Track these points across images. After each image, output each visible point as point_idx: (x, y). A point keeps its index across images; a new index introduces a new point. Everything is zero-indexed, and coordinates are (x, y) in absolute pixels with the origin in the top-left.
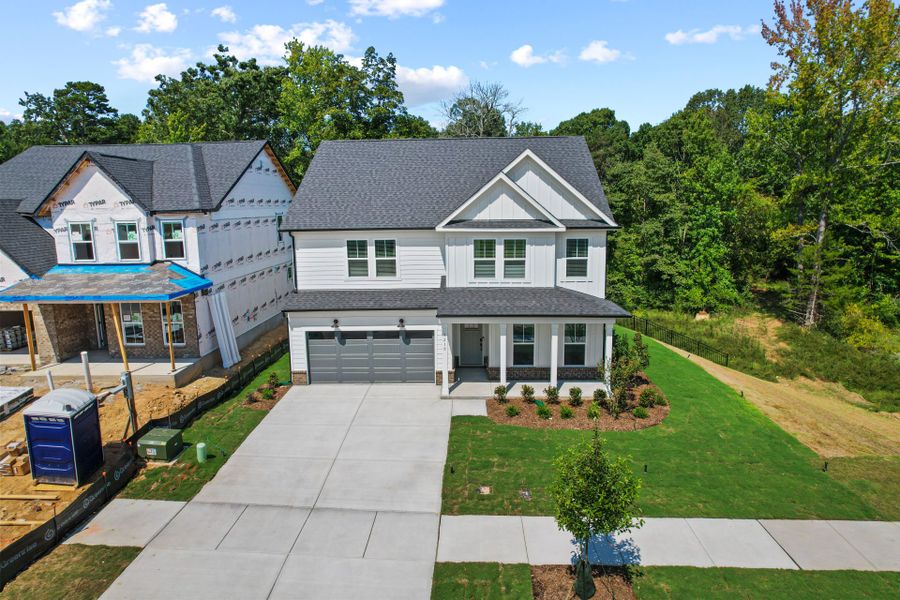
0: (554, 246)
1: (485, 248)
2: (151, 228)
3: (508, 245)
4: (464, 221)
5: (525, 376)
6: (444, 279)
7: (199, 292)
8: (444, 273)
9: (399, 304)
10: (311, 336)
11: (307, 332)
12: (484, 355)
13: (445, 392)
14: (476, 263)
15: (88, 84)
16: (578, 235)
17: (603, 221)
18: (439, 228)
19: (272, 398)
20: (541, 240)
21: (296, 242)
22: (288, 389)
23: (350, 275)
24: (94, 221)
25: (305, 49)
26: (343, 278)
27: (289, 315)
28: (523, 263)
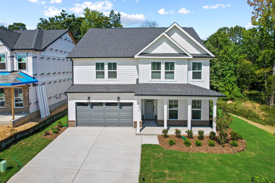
0: (187, 65)
1: (156, 66)
3: (167, 64)
4: (147, 53)
5: (174, 124)
6: (138, 80)
8: (137, 77)
9: (117, 90)
10: (78, 104)
11: (76, 103)
12: (155, 114)
13: (138, 132)
14: (152, 72)
15: (21, 23)
16: (197, 61)
17: (208, 55)
18: (136, 56)
19: (57, 133)
20: (181, 62)
21: (74, 63)
22: (66, 128)
23: (97, 78)
25: (90, 11)
27: (68, 94)
28: (173, 72)
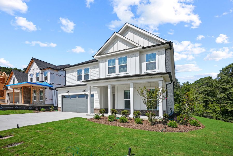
2: (42, 74)
7: (48, 88)
10: (64, 97)
11: (62, 95)
14: (109, 68)
18: (95, 57)
23: (78, 80)
24: (33, 73)
26: (76, 81)
